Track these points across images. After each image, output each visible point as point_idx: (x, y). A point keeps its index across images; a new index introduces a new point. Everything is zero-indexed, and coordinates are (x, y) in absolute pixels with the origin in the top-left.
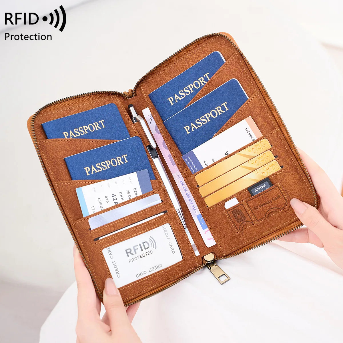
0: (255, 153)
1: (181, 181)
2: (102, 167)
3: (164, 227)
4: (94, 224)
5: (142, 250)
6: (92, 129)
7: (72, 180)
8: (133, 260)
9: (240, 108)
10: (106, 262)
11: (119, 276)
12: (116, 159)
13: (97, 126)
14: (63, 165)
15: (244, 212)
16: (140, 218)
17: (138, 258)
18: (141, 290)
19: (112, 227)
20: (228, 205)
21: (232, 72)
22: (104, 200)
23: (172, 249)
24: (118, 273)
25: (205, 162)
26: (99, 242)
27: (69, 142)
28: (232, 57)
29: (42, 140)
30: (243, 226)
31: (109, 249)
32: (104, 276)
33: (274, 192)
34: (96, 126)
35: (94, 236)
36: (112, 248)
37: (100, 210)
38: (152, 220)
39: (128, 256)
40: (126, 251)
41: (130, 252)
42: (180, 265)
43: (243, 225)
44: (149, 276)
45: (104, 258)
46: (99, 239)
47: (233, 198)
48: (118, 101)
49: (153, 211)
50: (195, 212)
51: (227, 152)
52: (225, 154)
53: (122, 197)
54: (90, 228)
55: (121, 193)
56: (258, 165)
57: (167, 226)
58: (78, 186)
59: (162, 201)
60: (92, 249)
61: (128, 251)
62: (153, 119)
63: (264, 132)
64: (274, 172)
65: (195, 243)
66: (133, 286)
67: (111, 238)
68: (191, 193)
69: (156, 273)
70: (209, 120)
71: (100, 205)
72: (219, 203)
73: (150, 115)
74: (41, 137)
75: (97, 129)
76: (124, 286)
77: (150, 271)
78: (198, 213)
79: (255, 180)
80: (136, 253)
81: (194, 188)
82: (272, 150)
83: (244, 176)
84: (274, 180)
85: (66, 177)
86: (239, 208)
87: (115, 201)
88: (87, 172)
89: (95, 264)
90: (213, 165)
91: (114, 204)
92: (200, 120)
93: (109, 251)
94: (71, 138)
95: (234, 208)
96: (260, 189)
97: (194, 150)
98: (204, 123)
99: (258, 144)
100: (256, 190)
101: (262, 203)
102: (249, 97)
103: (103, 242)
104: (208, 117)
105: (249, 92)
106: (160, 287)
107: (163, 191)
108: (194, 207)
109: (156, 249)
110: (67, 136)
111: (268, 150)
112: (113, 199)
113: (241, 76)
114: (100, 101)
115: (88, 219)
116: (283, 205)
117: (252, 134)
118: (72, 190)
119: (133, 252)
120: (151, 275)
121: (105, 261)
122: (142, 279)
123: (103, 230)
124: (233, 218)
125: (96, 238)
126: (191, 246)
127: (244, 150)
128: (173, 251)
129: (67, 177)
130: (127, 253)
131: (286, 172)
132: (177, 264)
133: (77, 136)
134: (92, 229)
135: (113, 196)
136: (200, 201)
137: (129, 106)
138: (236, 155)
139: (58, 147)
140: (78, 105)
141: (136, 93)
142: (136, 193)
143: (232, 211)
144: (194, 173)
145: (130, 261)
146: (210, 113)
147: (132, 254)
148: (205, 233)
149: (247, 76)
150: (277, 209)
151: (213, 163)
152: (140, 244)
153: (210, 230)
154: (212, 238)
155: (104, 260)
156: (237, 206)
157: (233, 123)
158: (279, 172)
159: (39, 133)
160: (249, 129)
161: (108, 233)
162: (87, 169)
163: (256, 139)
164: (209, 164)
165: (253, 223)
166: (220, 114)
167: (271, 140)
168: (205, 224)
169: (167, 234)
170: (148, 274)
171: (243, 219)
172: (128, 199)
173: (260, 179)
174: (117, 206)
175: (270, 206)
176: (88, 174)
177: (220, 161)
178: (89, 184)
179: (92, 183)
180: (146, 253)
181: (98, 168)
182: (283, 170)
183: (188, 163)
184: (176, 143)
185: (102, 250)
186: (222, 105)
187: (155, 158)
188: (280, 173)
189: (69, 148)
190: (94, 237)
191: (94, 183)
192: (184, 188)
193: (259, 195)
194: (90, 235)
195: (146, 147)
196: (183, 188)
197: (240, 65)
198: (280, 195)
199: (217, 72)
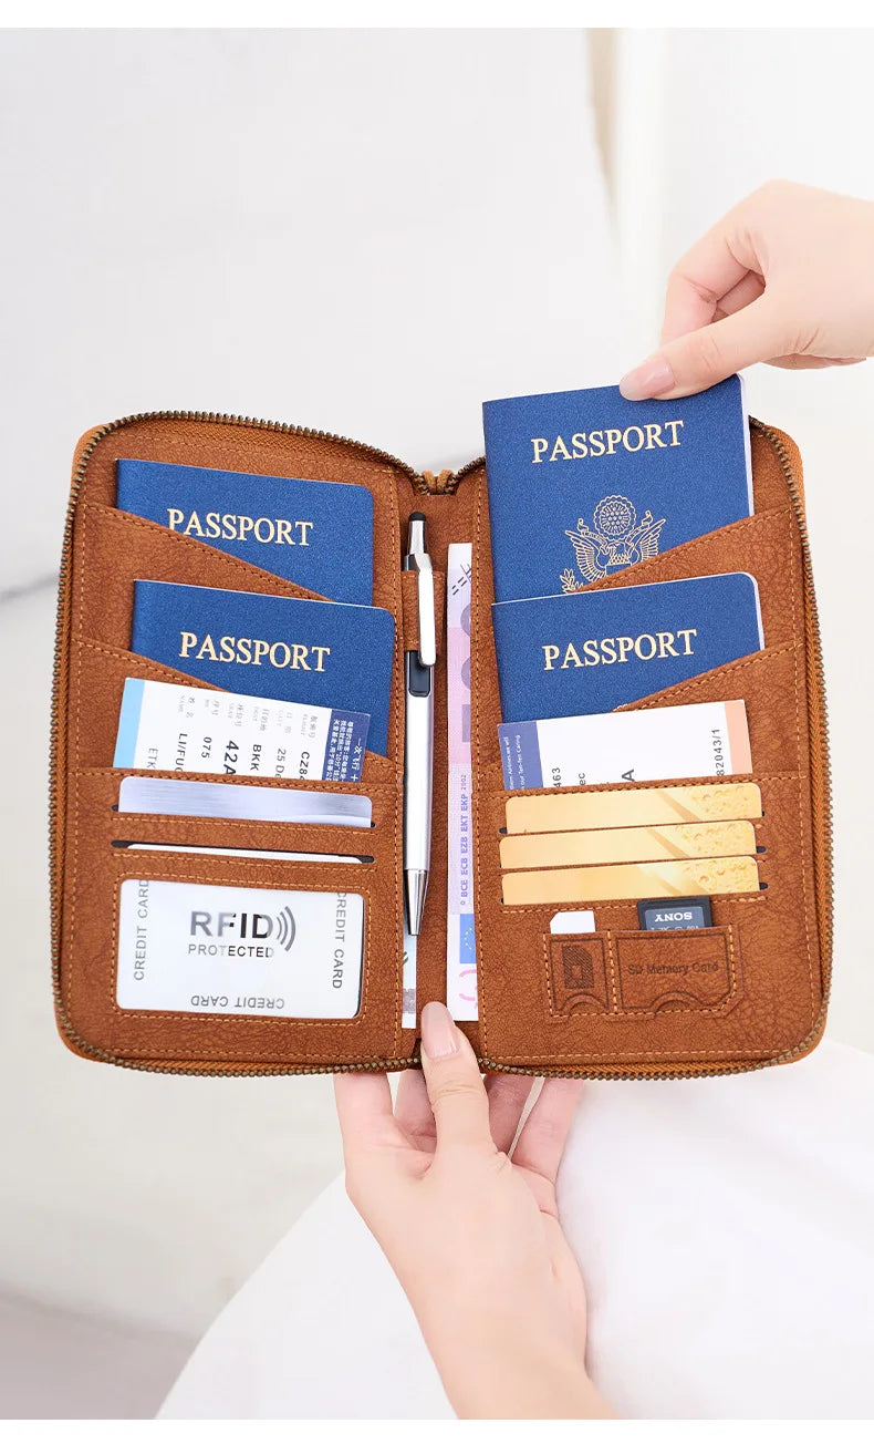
0: (707, 810)
1: (463, 796)
2: (237, 651)
3: (342, 898)
4: (134, 798)
5: (243, 935)
6: (265, 534)
7: (130, 649)
8: (202, 949)
9: (727, 666)
10: (117, 920)
11: (139, 976)
12: (292, 650)
13: (285, 533)
14: (123, 598)
15: (597, 965)
16: (279, 842)
17: (219, 949)
18: (188, 1044)
19: (183, 831)
20: (562, 924)
21: (753, 553)
22: (195, 747)
23: (339, 973)
24: (139, 966)
25: (556, 773)
26: (124, 855)
27: (173, 541)
28: (774, 511)
29: (97, 504)
30: (576, 1005)
31: (145, 888)
32: (96, 957)
33: (709, 948)
34: (281, 531)
35: (117, 832)
36: (156, 887)
37: (171, 767)
38: (315, 863)
39: (193, 933)
40: (194, 915)
41: (203, 925)
42: (340, 1031)
43: (576, 1000)
44: (229, 1015)
45: (118, 906)
46: (130, 847)
47: (586, 909)
48: (387, 488)
49: (328, 841)
50: (461, 904)
51: (629, 773)
52: (623, 776)
53: (256, 761)
54: (117, 806)
55: (257, 747)
56: (700, 849)
57: (355, 903)
58: (136, 674)
59: (373, 824)
60: (95, 865)
61: (200, 919)
62: (469, 584)
63: (761, 764)
64: (734, 890)
65: (418, 990)
66: (170, 1022)
67: (165, 860)
68: (474, 842)
69: (254, 1018)
70: (623, 659)
71: (179, 755)
72: (539, 905)
73: (467, 569)
74: (100, 492)
75: (279, 541)
76: (141, 1011)
77: (241, 1003)
78: (469, 909)
79: (671, 889)
80: (220, 934)
81: (489, 830)
82: (759, 826)
83: (646, 862)
84: (723, 914)
85: (118, 635)
86: (588, 946)
87: (229, 763)
88: (185, 646)
89: (88, 910)
90: (575, 790)
91: (223, 771)
92: (599, 645)
93: (143, 893)
94: (187, 533)
95: (573, 941)
96: (671, 919)
97: (539, 723)
98: (604, 661)
99: (727, 791)
100: (659, 916)
101: (659, 962)
102: (766, 647)
103: (137, 859)
104: (626, 647)
105: (773, 633)
106: (250, 1062)
107: (391, 797)
108: (464, 887)
109: (287, 948)
110: (178, 522)
111: (749, 820)
112: (227, 755)
113: (773, 577)
114: (335, 468)
115: (123, 776)
116: (714, 995)
117: (726, 753)
118: (116, 678)
119: (213, 927)
120: (237, 1017)
121: (118, 915)
122: (207, 1016)
123: (150, 827)
124: (559, 968)
125: (121, 839)
126: (401, 990)
127: (680, 789)
128: (337, 978)
129: (120, 636)
130: (194, 923)
131: (767, 907)
132: (331, 1021)
133: (209, 534)
134: (121, 809)
135: (229, 747)
136: (489, 874)
137: (413, 517)
138: (652, 791)
139: (132, 542)
140: (259, 449)
141: (456, 486)
142: (304, 768)
143: (565, 945)
144: (512, 788)
145: (191, 948)
146: (635, 640)
147: (208, 933)
148: (462, 975)
149: (787, 585)
150: (692, 999)
151: (576, 783)
152: (244, 916)
153: (479, 973)
154: (473, 999)
155: (117, 911)
156: (586, 938)
157: (686, 697)
158: (747, 895)
159: (99, 482)
160: (724, 735)
161: (163, 841)
162: (188, 640)
163: (728, 772)
164: (565, 783)
165: (608, 1008)
166: (663, 655)
167: (771, 796)
168: (472, 949)
169: (341, 924)
170: (231, 1010)
171: (584, 984)
172: (271, 774)
173: (685, 891)
174: (230, 778)
175: (678, 983)
176: (184, 654)
177: (600, 788)
178: (173, 683)
179: (181, 683)
180: (251, 948)
181: (224, 651)
182: (762, 898)
183: (508, 752)
184: (500, 680)
185: (124, 880)
186: (679, 633)
187: (418, 693)
188: (751, 900)
189: (165, 557)
190: (118, 834)
191: (190, 685)
192: (464, 820)
193: (661, 936)
194: (108, 825)
195: (405, 653)
196: (462, 817)
197: (784, 545)
198: (720, 965)
199: (711, 534)
